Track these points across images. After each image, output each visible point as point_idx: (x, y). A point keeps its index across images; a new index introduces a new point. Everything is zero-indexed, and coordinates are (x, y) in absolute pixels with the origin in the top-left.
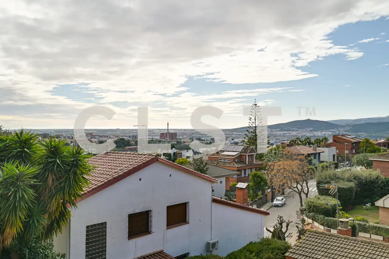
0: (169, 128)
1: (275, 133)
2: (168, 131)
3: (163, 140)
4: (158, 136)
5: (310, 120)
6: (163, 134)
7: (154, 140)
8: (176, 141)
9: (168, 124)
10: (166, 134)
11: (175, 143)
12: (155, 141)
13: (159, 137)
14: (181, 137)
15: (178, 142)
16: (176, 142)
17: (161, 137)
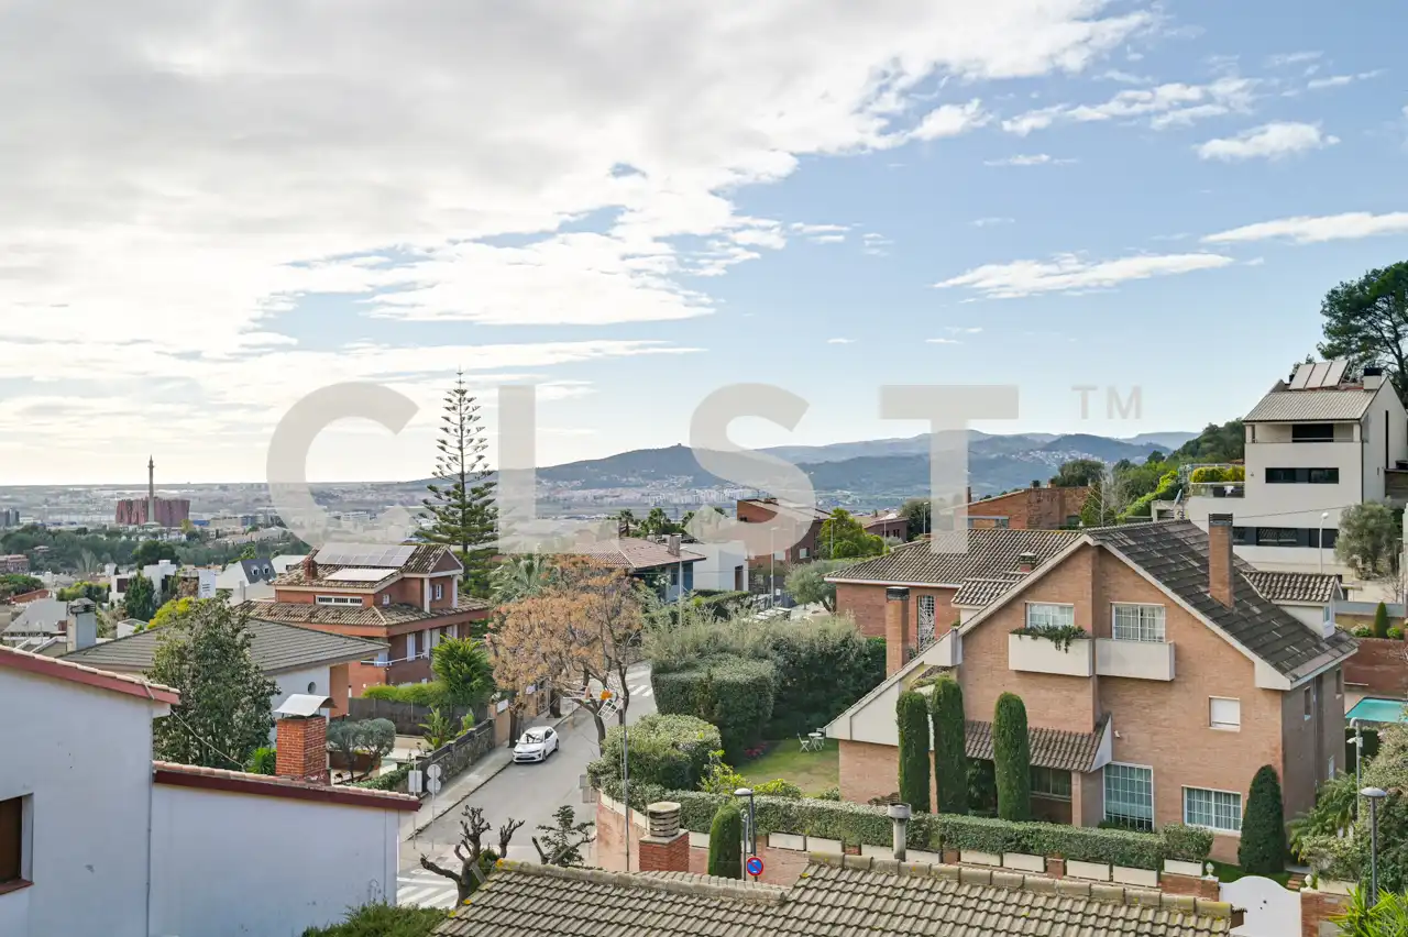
0: (156, 481)
1: (566, 494)
2: (151, 493)
3: (131, 528)
4: (108, 512)
5: (684, 448)
6: (130, 504)
7: (90, 529)
8: (183, 532)
9: (151, 467)
10: (145, 504)
11: (180, 539)
12: (92, 531)
13: (113, 518)
14: (206, 517)
15: (192, 536)
16: (184, 537)
17: (120, 518)
